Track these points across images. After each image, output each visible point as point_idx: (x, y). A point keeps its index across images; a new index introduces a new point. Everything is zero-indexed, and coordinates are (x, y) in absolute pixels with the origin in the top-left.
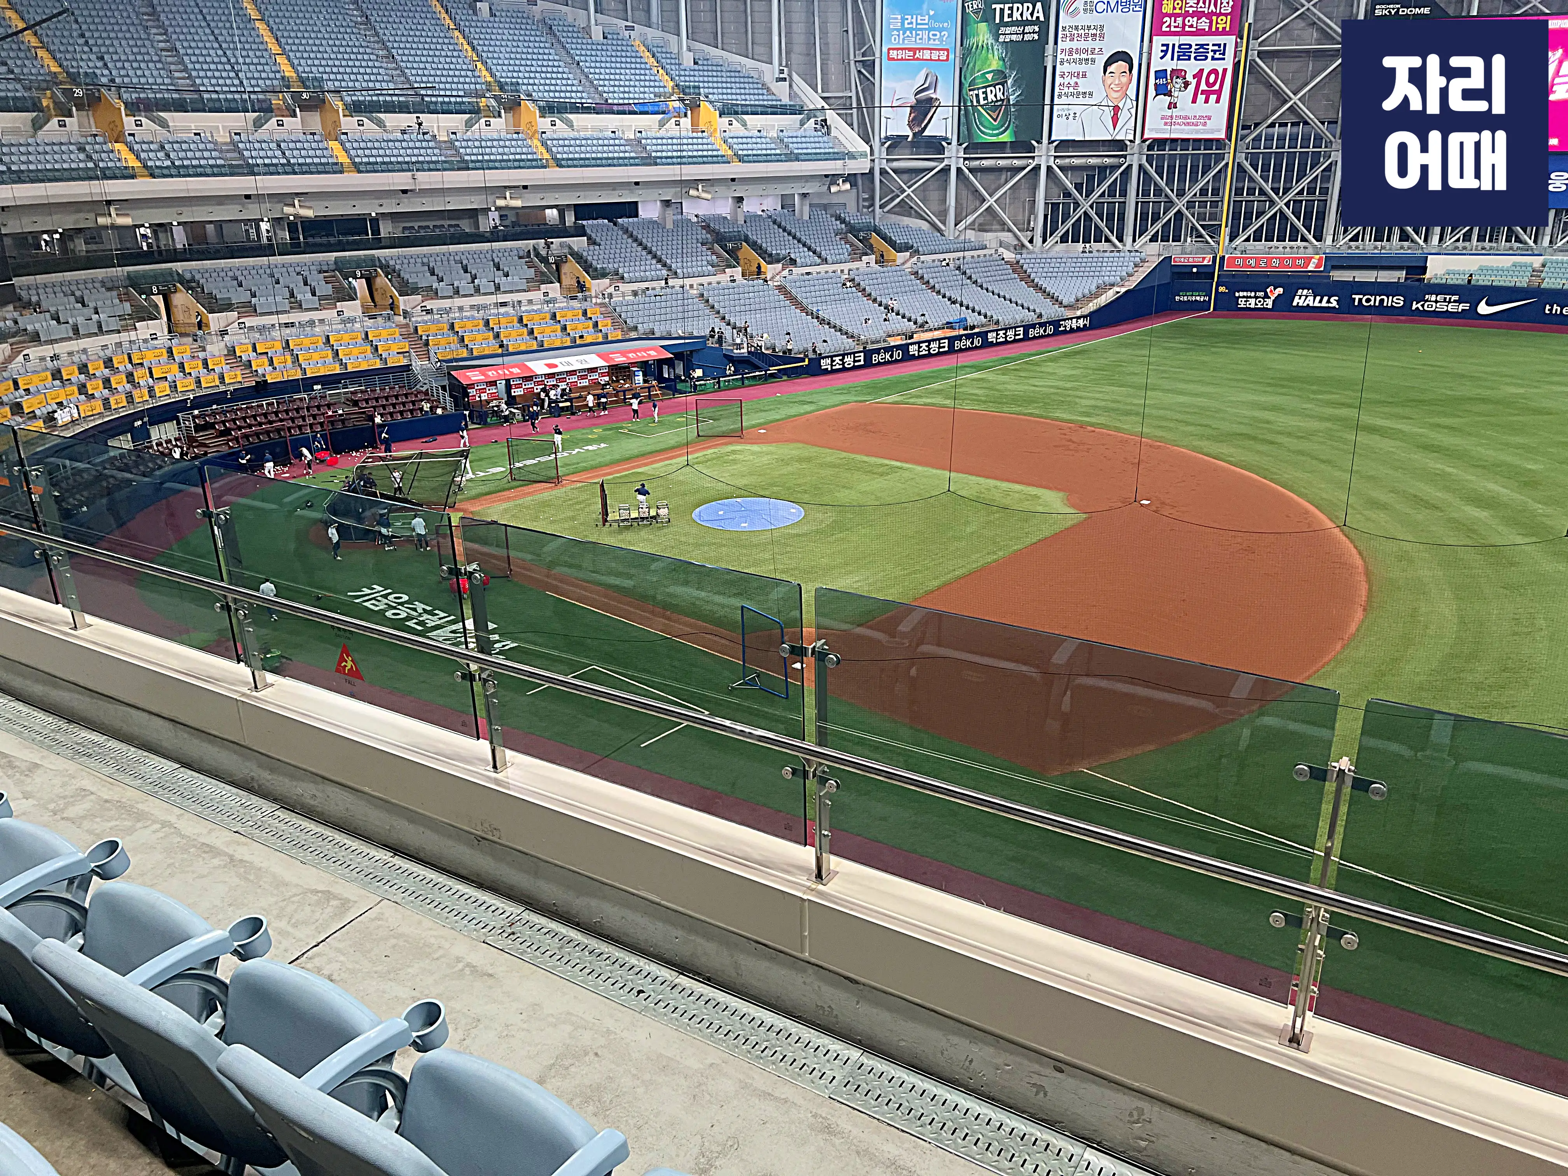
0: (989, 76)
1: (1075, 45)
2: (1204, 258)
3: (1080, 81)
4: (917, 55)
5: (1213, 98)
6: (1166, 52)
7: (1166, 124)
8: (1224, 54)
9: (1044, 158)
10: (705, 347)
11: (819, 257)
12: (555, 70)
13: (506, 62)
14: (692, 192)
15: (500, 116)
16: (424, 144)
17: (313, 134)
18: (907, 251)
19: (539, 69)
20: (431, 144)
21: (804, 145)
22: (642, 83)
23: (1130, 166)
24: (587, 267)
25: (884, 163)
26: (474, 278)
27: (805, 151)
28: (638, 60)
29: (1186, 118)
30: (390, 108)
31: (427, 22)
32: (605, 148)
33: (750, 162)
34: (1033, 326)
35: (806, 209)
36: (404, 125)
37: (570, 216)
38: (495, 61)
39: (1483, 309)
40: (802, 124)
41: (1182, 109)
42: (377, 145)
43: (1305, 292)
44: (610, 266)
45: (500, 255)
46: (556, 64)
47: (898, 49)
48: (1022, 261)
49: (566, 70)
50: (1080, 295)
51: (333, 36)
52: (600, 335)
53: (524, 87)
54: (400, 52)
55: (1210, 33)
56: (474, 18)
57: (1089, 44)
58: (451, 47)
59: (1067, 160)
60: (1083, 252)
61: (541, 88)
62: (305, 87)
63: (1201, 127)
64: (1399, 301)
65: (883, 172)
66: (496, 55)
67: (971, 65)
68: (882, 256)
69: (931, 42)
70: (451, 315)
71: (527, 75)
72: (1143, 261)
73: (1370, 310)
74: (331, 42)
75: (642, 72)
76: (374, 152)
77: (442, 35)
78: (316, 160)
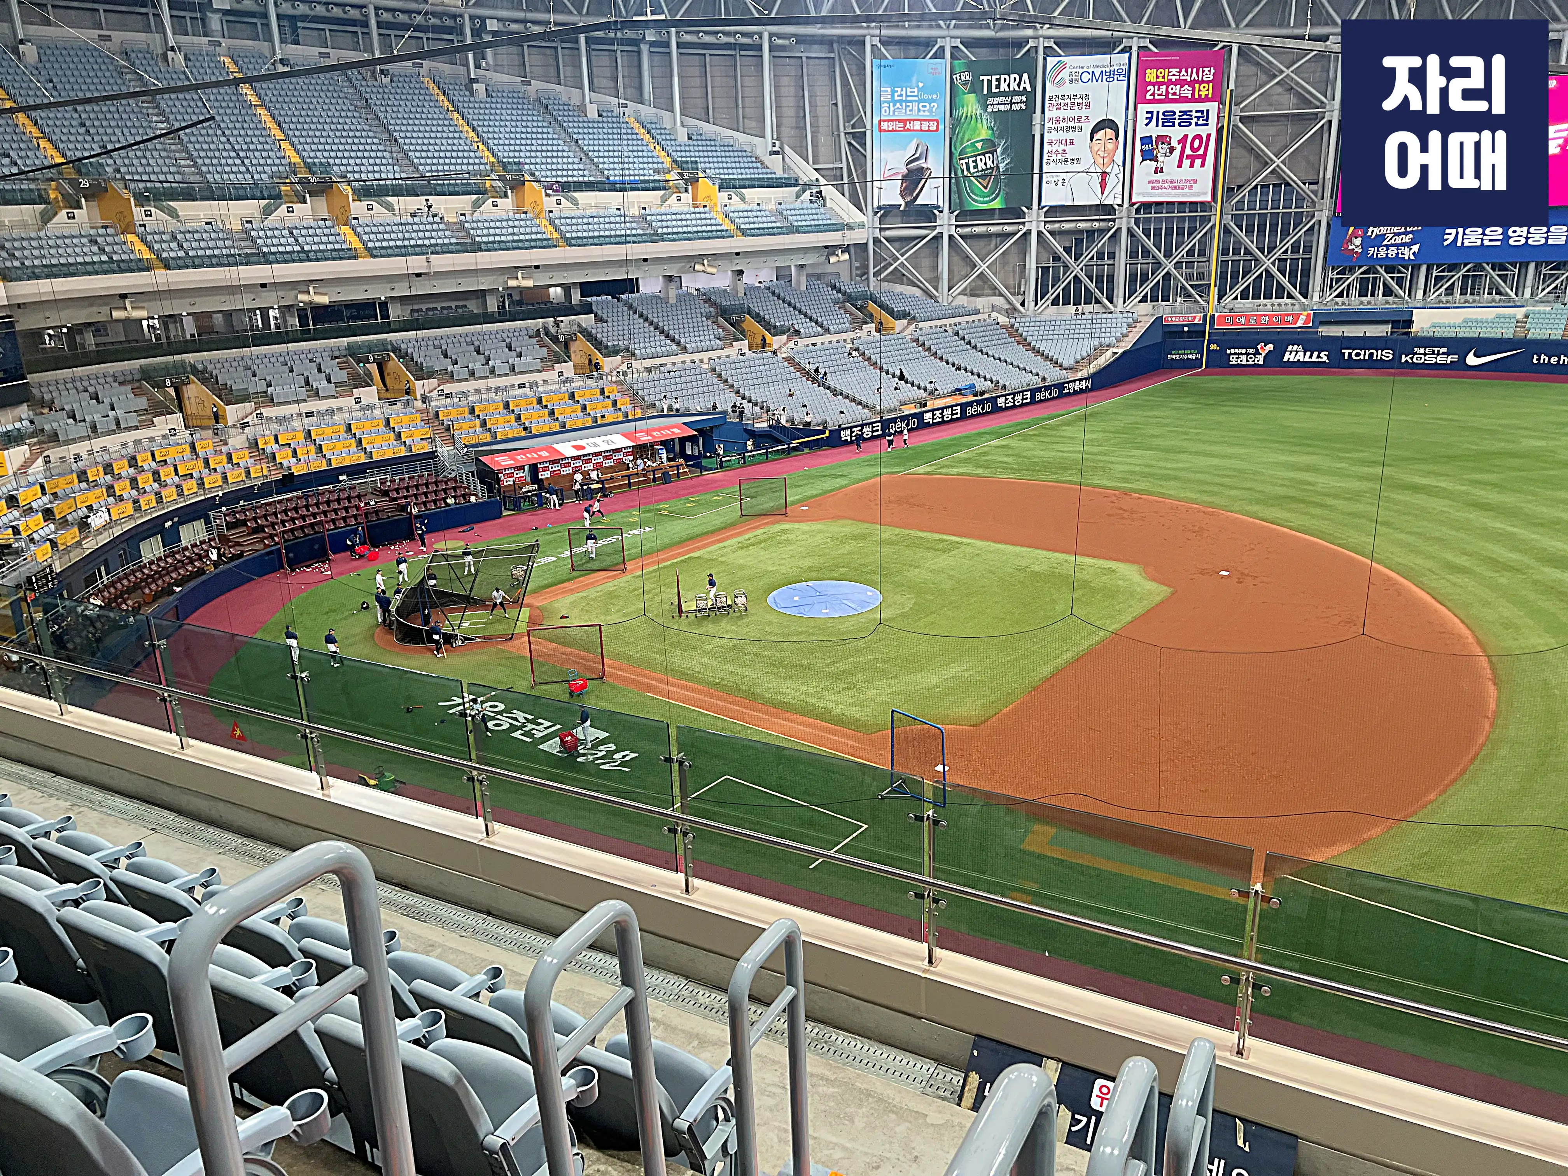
0: (979, 145)
1: (1062, 114)
2: (1195, 317)
3: (1068, 148)
4: (908, 126)
5: (1198, 162)
6: (1150, 119)
7: (1153, 188)
8: (1207, 120)
9: (1034, 223)
10: (726, 422)
11: (822, 326)
12: (555, 148)
13: (507, 142)
14: (698, 267)
15: (506, 196)
16: (435, 226)
17: (325, 220)
18: (904, 317)
19: (539, 148)
20: (442, 226)
21: (803, 217)
22: (641, 160)
23: (1119, 229)
24: (598, 345)
25: (877, 233)
26: (488, 359)
27: (804, 223)
28: (634, 137)
29: (1172, 182)
30: (398, 192)
31: (426, 104)
32: (612, 226)
33: (753, 236)
34: (1039, 390)
35: (803, 279)
36: (413, 208)
37: (575, 293)
38: (496, 142)
39: (1472, 360)
40: (798, 196)
41: (1168, 174)
42: (388, 229)
43: (1295, 348)
44: (621, 343)
45: (511, 335)
46: (555, 142)
47: (888, 121)
48: (1016, 325)
49: (566, 148)
50: (1079, 357)
51: (335, 120)
52: (620, 414)
53: (527, 167)
54: (402, 135)
55: (1193, 100)
56: (472, 99)
57: (1076, 113)
58: (452, 129)
59: (1057, 225)
60: (1076, 314)
61: (543, 167)
62: (313, 173)
63: (1187, 190)
64: (1388, 355)
65: (876, 241)
66: (496, 136)
67: (961, 135)
68: (881, 323)
69: (921, 113)
70: (470, 399)
71: (528, 154)
72: (1136, 321)
73: (1361, 364)
74: (333, 127)
75: (640, 148)
76: (386, 236)
77: (441, 116)
78: (330, 247)
